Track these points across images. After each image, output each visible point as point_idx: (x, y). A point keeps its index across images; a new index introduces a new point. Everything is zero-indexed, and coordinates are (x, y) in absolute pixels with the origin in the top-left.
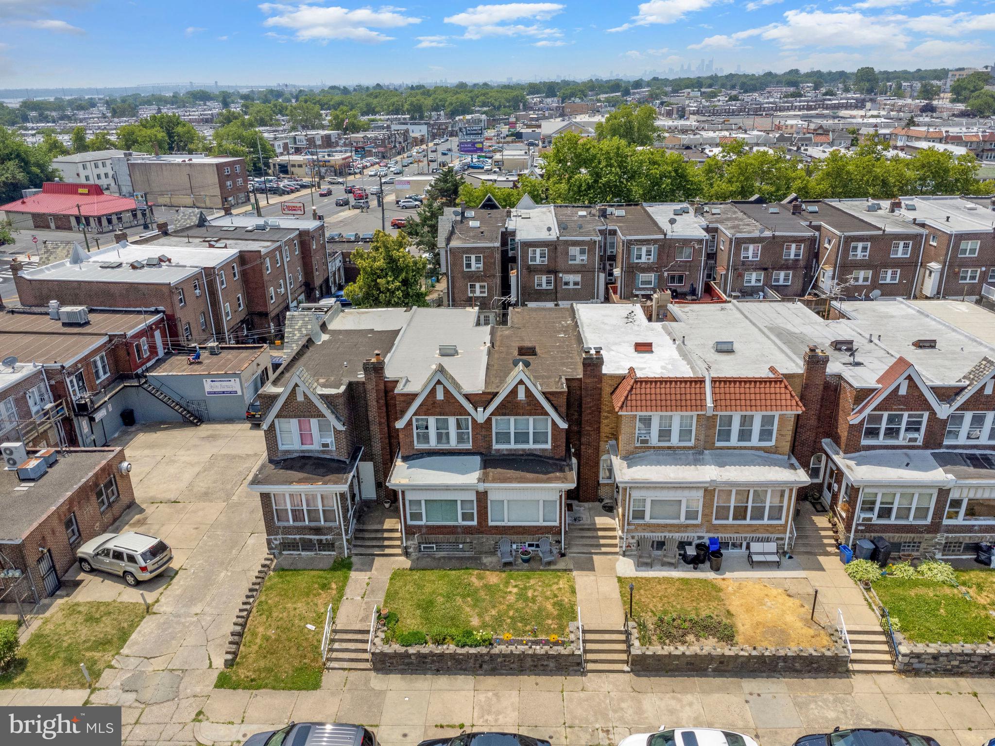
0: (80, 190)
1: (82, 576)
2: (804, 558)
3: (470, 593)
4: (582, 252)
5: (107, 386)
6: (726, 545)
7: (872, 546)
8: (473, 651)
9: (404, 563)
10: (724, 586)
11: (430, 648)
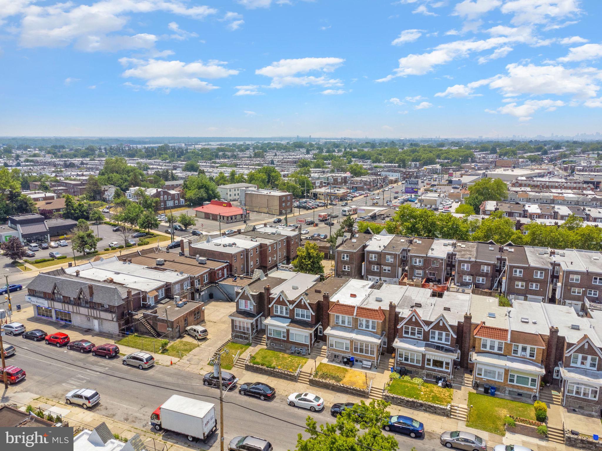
0: (224, 205)
1: (185, 335)
2: (380, 370)
3: (278, 357)
4: (391, 258)
5: (206, 285)
6: (357, 361)
7: (400, 369)
8: (270, 369)
9: (265, 347)
11: (260, 366)
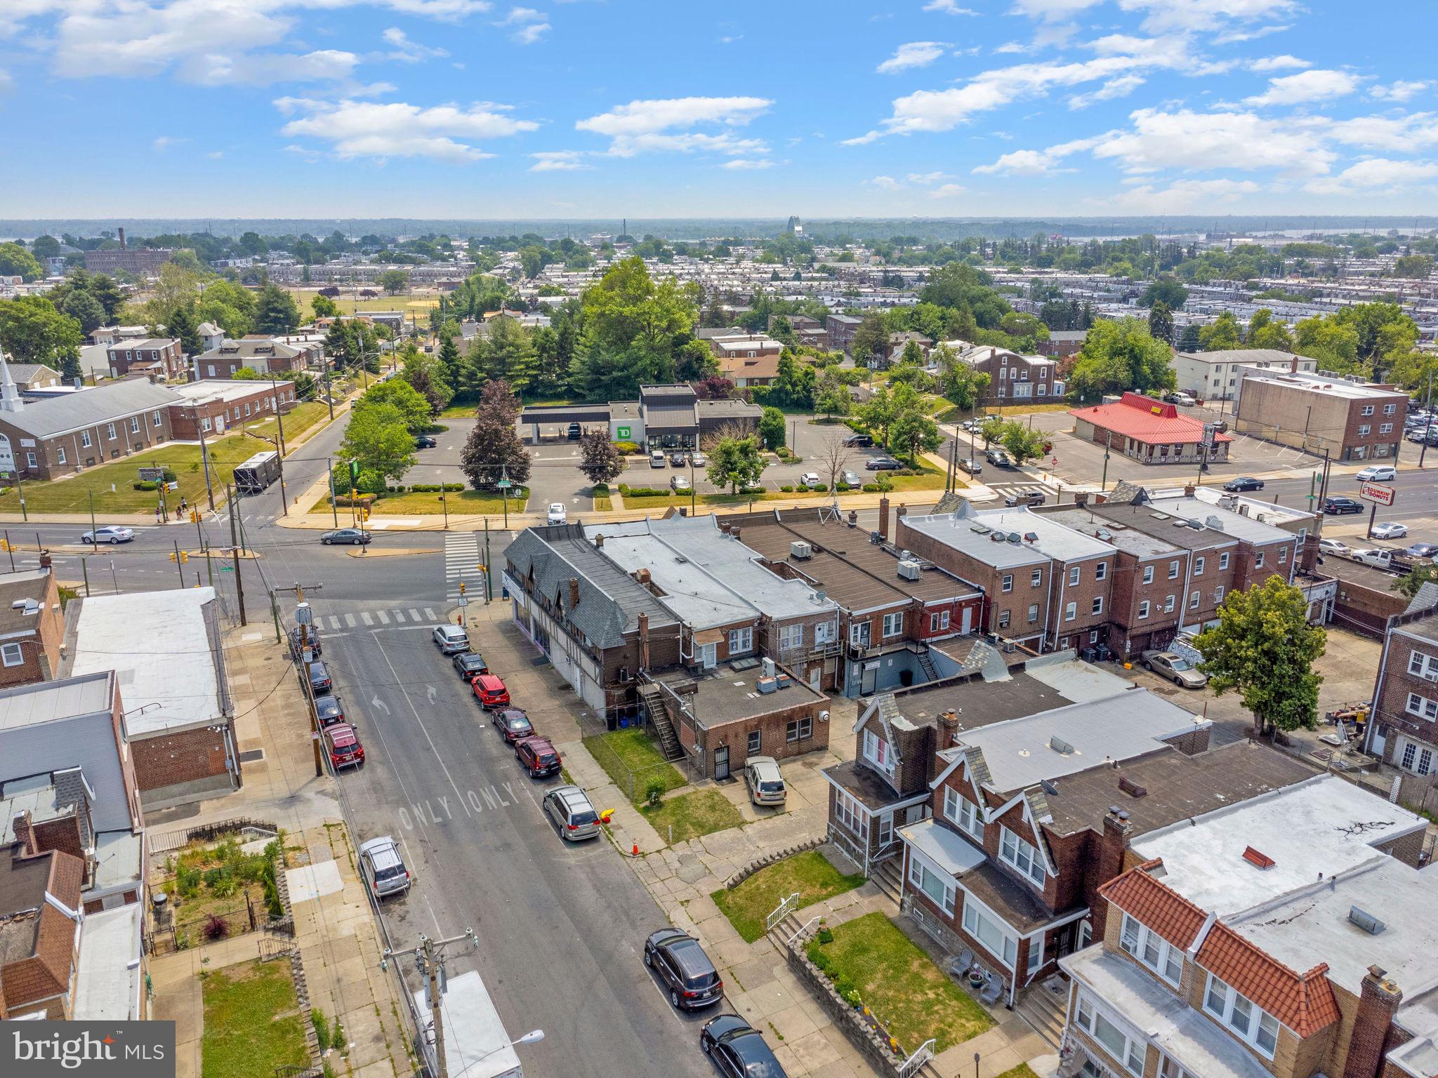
0: (1154, 409)
1: (738, 778)
3: (900, 968)
5: (891, 642)
8: (841, 1001)
9: (892, 911)
11: (820, 974)
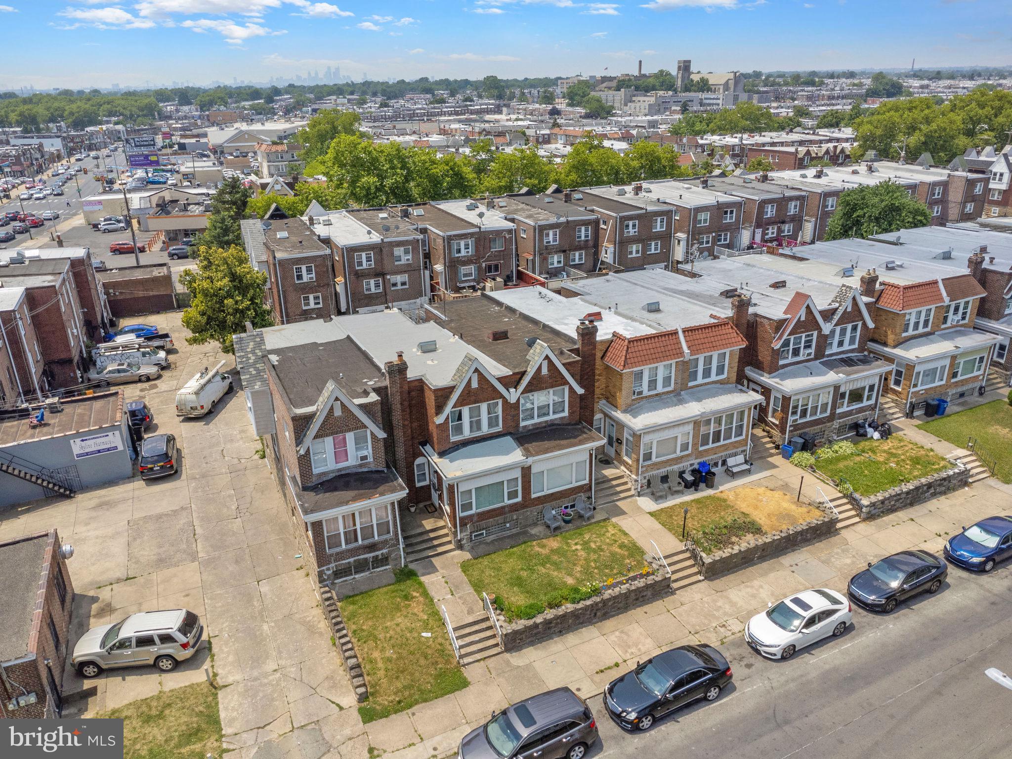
1: (87, 684)
2: (760, 462)
4: (406, 252)
7: (803, 441)
8: (588, 602)
9: (464, 555)
10: (726, 497)
11: (550, 614)
